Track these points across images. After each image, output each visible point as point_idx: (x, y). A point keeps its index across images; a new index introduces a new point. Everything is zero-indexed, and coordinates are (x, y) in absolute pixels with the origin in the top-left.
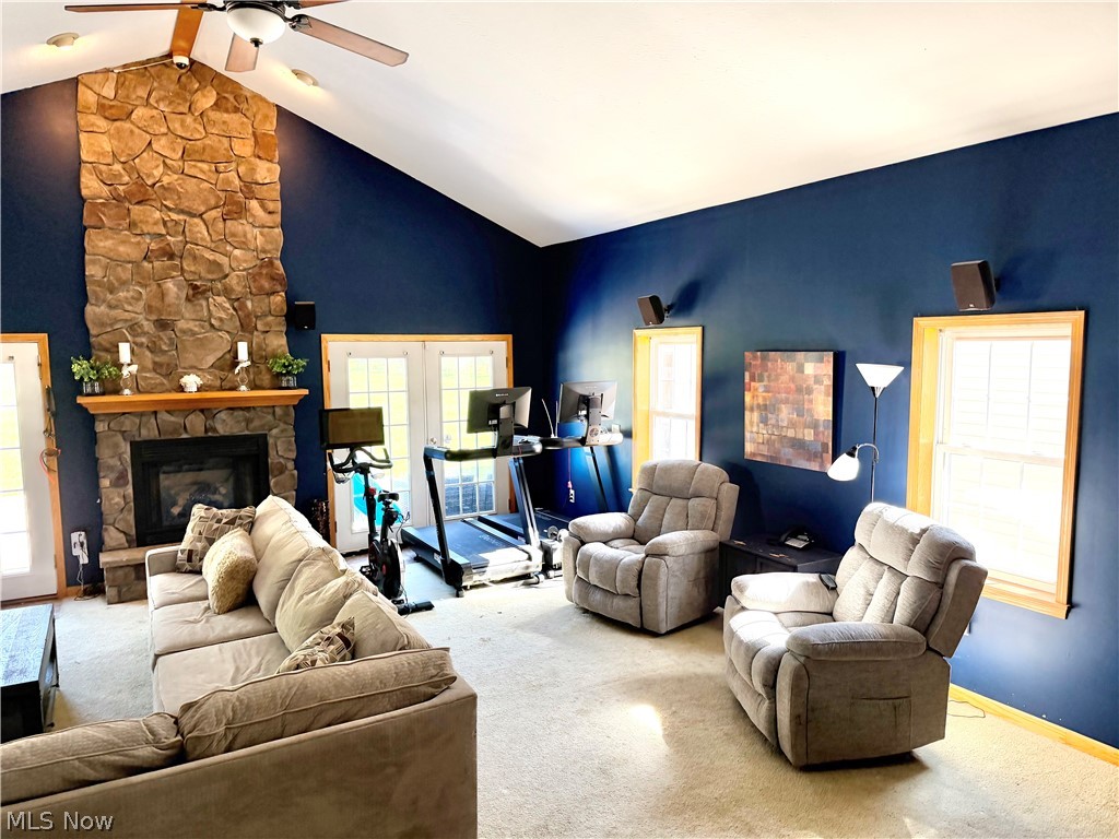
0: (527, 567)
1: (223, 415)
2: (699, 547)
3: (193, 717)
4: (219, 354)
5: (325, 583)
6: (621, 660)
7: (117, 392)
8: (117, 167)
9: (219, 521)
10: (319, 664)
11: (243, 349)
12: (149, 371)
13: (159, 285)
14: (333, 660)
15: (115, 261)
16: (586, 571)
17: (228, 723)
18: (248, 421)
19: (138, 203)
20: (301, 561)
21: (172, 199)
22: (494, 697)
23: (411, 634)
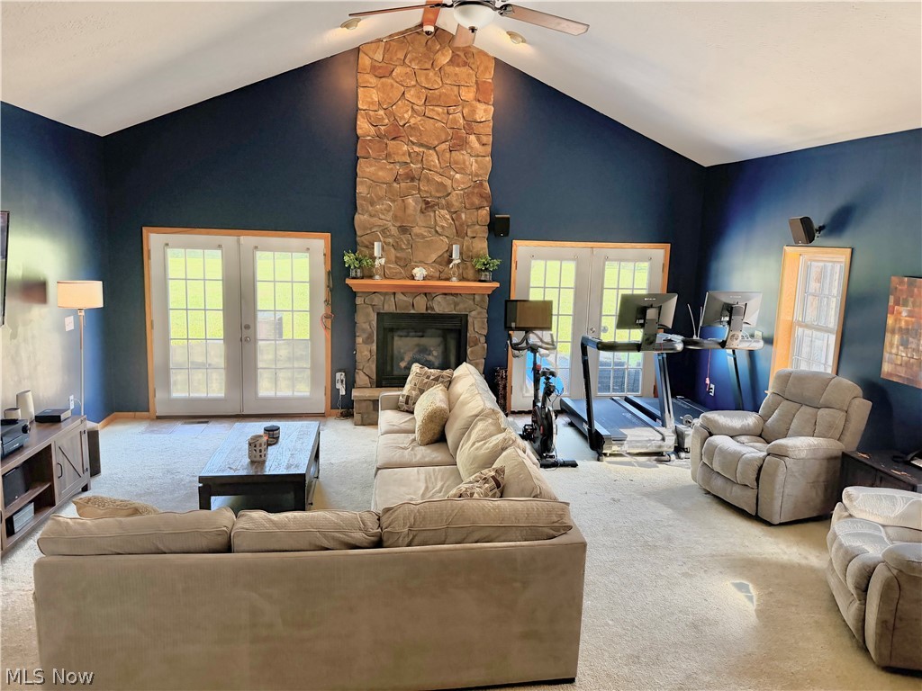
0: (660, 447)
1: (439, 298)
2: (821, 454)
3: (389, 517)
4: (440, 253)
5: (491, 435)
6: (732, 540)
7: (371, 277)
8: (381, 112)
9: (428, 377)
10: (476, 495)
11: (456, 249)
12: (393, 263)
13: (403, 201)
14: (486, 495)
15: (376, 182)
16: (711, 459)
17: (411, 526)
18: (456, 304)
19: (393, 139)
20: (477, 416)
21: (415, 136)
22: (615, 547)
23: (543, 486)
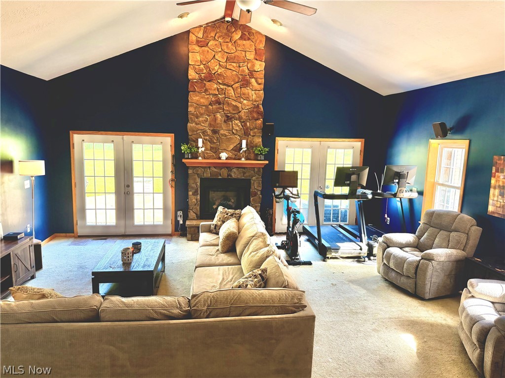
1: (234, 170)
3: (195, 301)
4: (235, 145)
5: (261, 248)
6: (401, 309)
7: (197, 158)
8: (202, 66)
9: (227, 214)
10: (249, 286)
11: (244, 142)
12: (209, 150)
13: (214, 115)
14: (255, 286)
15: (199, 105)
16: (388, 261)
17: (208, 306)
18: (244, 173)
19: (209, 81)
20: (253, 236)
21: (221, 79)
23: (290, 281)
